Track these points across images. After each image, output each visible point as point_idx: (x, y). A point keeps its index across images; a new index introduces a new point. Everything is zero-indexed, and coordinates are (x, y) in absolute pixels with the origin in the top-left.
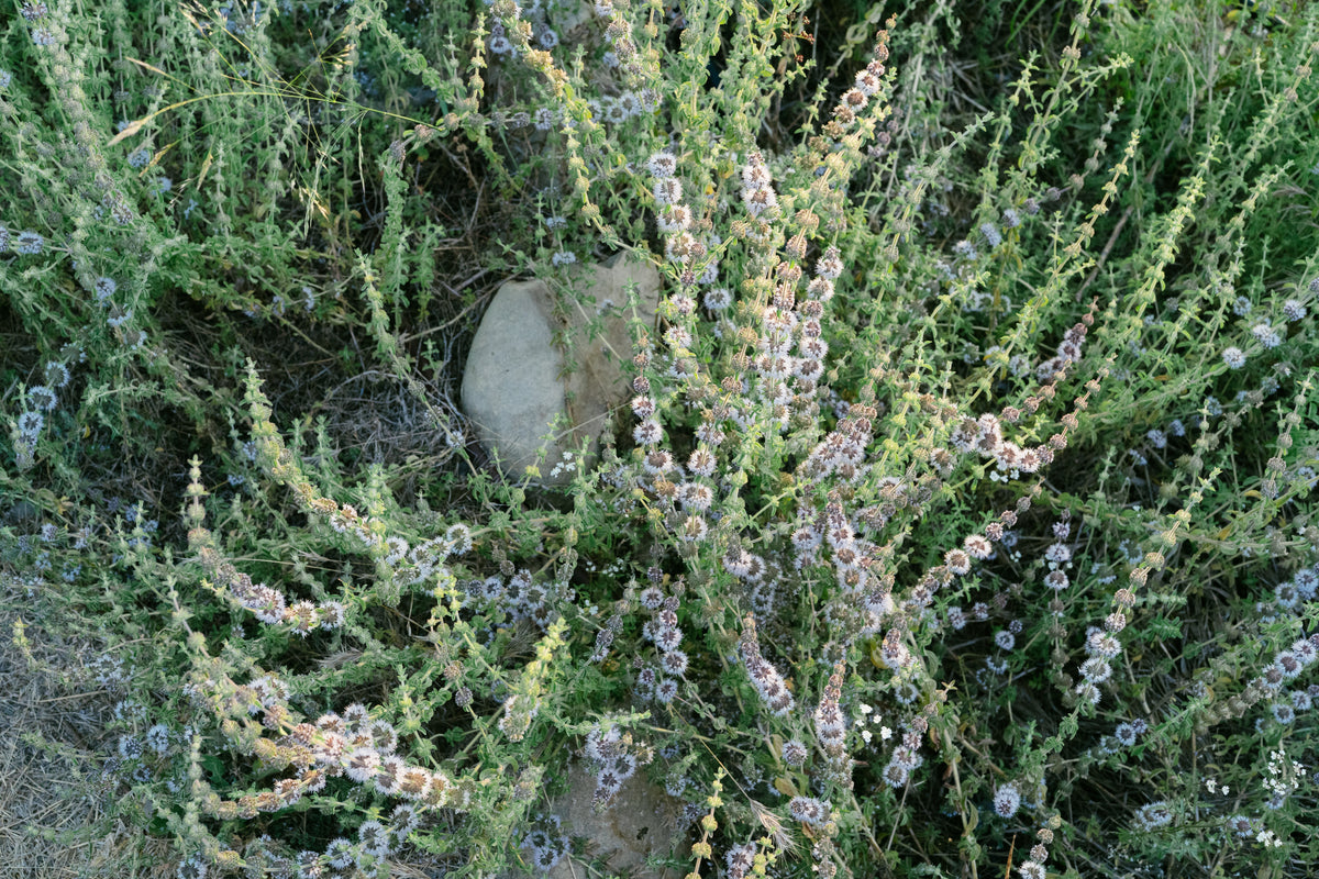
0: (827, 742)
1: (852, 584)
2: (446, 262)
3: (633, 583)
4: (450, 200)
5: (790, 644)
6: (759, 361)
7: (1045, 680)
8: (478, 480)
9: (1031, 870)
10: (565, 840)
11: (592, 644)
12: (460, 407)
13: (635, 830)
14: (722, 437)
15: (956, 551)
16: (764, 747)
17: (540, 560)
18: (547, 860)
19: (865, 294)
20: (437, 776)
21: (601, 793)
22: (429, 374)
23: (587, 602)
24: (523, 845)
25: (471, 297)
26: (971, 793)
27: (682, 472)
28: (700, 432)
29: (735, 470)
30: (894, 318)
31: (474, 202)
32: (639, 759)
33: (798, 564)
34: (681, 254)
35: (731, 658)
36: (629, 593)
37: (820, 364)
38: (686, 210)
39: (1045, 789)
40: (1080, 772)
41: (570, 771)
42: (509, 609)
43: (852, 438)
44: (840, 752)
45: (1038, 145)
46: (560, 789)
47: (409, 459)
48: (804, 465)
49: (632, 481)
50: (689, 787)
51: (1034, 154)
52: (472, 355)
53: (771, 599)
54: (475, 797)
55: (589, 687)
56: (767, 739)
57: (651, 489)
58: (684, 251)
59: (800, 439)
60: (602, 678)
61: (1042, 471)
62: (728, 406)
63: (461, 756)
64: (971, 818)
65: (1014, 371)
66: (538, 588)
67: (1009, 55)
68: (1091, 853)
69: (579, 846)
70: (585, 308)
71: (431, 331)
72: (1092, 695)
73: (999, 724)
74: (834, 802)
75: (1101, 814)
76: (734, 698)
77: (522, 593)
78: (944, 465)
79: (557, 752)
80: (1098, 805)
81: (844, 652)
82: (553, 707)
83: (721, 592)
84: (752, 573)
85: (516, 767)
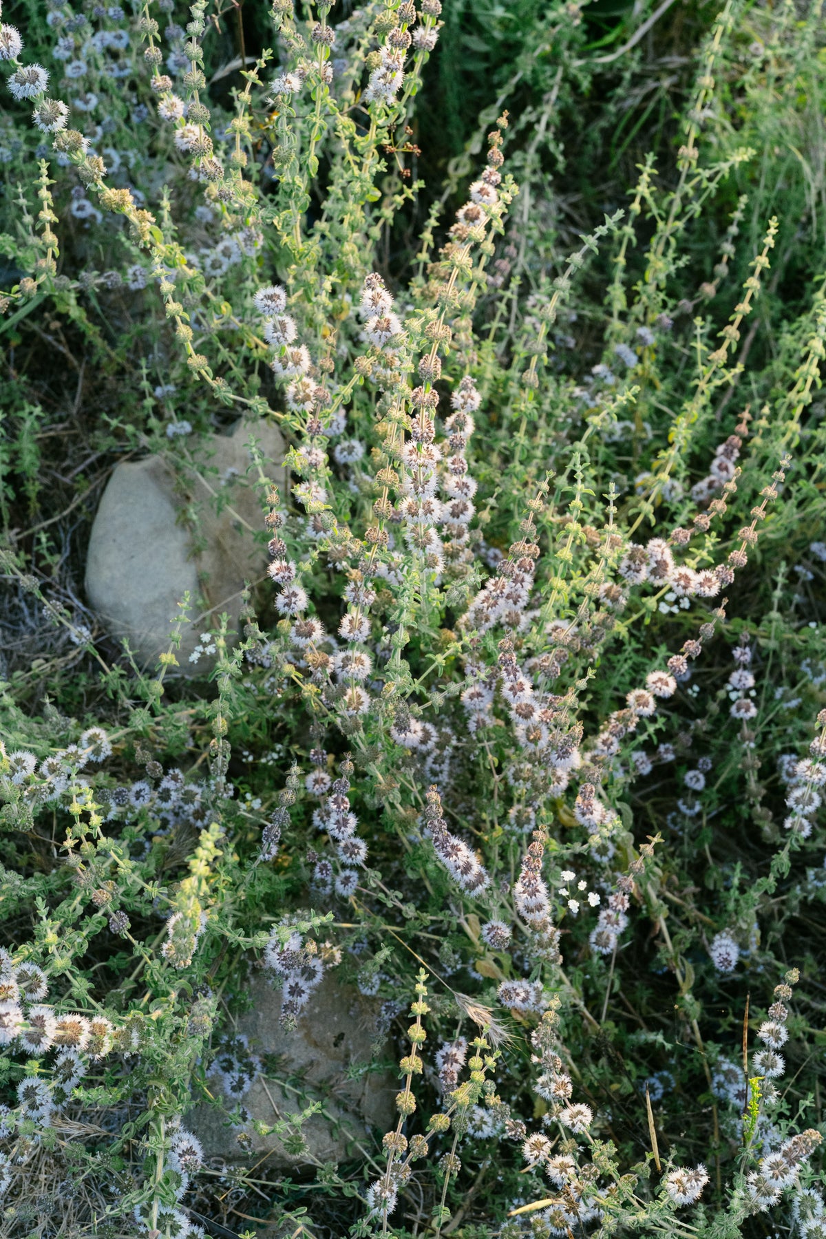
0: (529, 917)
1: (535, 741)
2: (52, 449)
3: (296, 769)
4: (51, 385)
5: (471, 812)
6: (404, 506)
7: (738, 816)
8: (111, 676)
9: (771, 1032)
10: (256, 1060)
11: (259, 841)
12: (86, 602)
13: (330, 1036)
14: (373, 597)
15: (638, 692)
16: (460, 930)
17: (192, 756)
18: (238, 1087)
19: (503, 433)
20: (96, 1020)
21: (290, 1007)
22: (47, 570)
23: (248, 796)
24: (209, 1074)
25: (85, 483)
26: (683, 948)
27: (333, 642)
28: (347, 596)
29: (394, 629)
30: (539, 453)
31: (76, 384)
32: (325, 962)
33: (472, 726)
34: (303, 401)
35: (412, 837)
36: (293, 781)
37: (469, 504)
38: (304, 352)
39: (758, 933)
40: (792, 910)
41: (253, 982)
42: (163, 814)
43: (515, 581)
44: (545, 927)
45: (664, 254)
46: (243, 1005)
47: (34, 664)
48: (463, 619)
49: (281, 657)
50: (383, 982)
51: (660, 265)
52: (92, 545)
53: (446, 767)
54: (144, 1035)
55: (261, 889)
56: (462, 920)
57: (302, 664)
58: (306, 398)
59: (457, 589)
60: (275, 877)
61: (722, 593)
62: (376, 560)
63: (128, 984)
64: (686, 976)
65: (667, 496)
66: (193, 787)
67: (612, 183)
68: (810, 993)
69: (271, 1064)
70: (208, 480)
71: (46, 524)
72: (801, 828)
73: (697, 869)
74: (542, 980)
75: (814, 950)
76: (420, 880)
77: (174, 795)
78: (615, 600)
79: (235, 964)
80: (808, 940)
81: (533, 816)
82: (223, 917)
83: (393, 767)
84: (423, 742)
85: (190, 991)
